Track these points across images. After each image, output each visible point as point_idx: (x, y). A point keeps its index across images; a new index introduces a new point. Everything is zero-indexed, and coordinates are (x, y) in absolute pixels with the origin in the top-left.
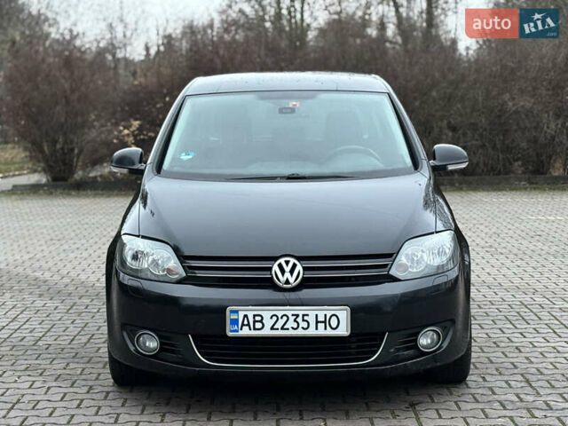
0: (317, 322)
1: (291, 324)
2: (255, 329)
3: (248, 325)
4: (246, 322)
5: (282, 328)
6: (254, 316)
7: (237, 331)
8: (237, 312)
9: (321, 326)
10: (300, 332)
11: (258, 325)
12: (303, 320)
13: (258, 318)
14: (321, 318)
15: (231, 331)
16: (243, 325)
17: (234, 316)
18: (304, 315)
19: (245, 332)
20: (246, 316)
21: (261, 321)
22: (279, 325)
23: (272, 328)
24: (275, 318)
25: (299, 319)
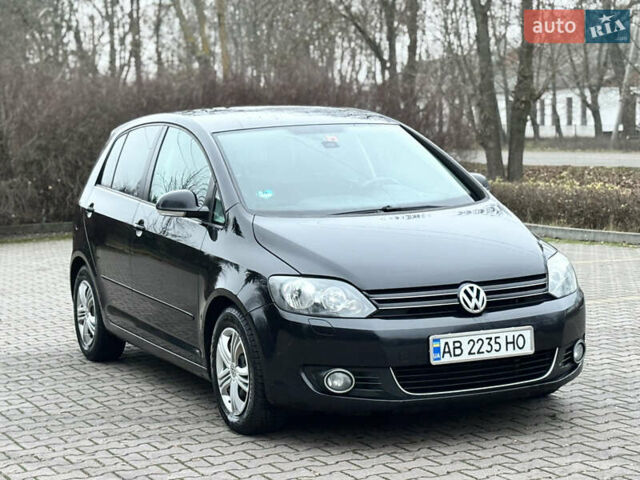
0: (507, 343)
1: (486, 347)
2: (455, 355)
3: (449, 352)
4: (447, 350)
5: (479, 352)
6: (454, 342)
7: (439, 359)
8: (438, 340)
9: (510, 346)
10: (494, 355)
11: (458, 351)
12: (496, 343)
13: (457, 345)
14: (510, 340)
15: (435, 360)
16: (444, 352)
17: (436, 345)
18: (496, 338)
19: (447, 359)
20: (447, 343)
21: (460, 347)
22: (475, 350)
23: (470, 353)
24: (472, 343)
25: (492, 342)
